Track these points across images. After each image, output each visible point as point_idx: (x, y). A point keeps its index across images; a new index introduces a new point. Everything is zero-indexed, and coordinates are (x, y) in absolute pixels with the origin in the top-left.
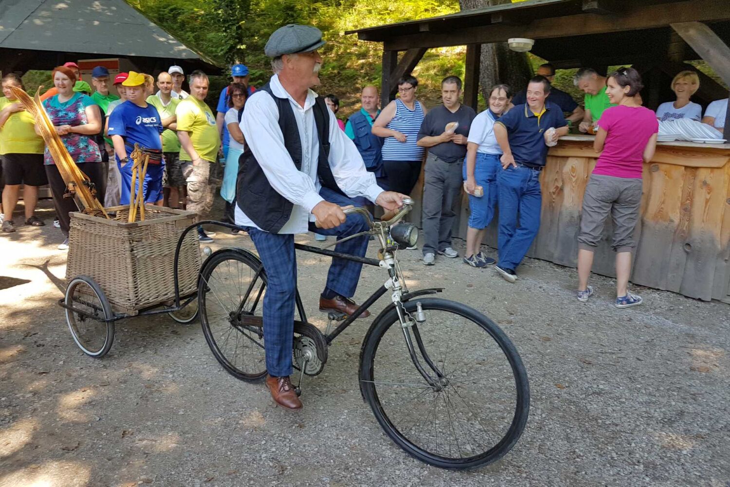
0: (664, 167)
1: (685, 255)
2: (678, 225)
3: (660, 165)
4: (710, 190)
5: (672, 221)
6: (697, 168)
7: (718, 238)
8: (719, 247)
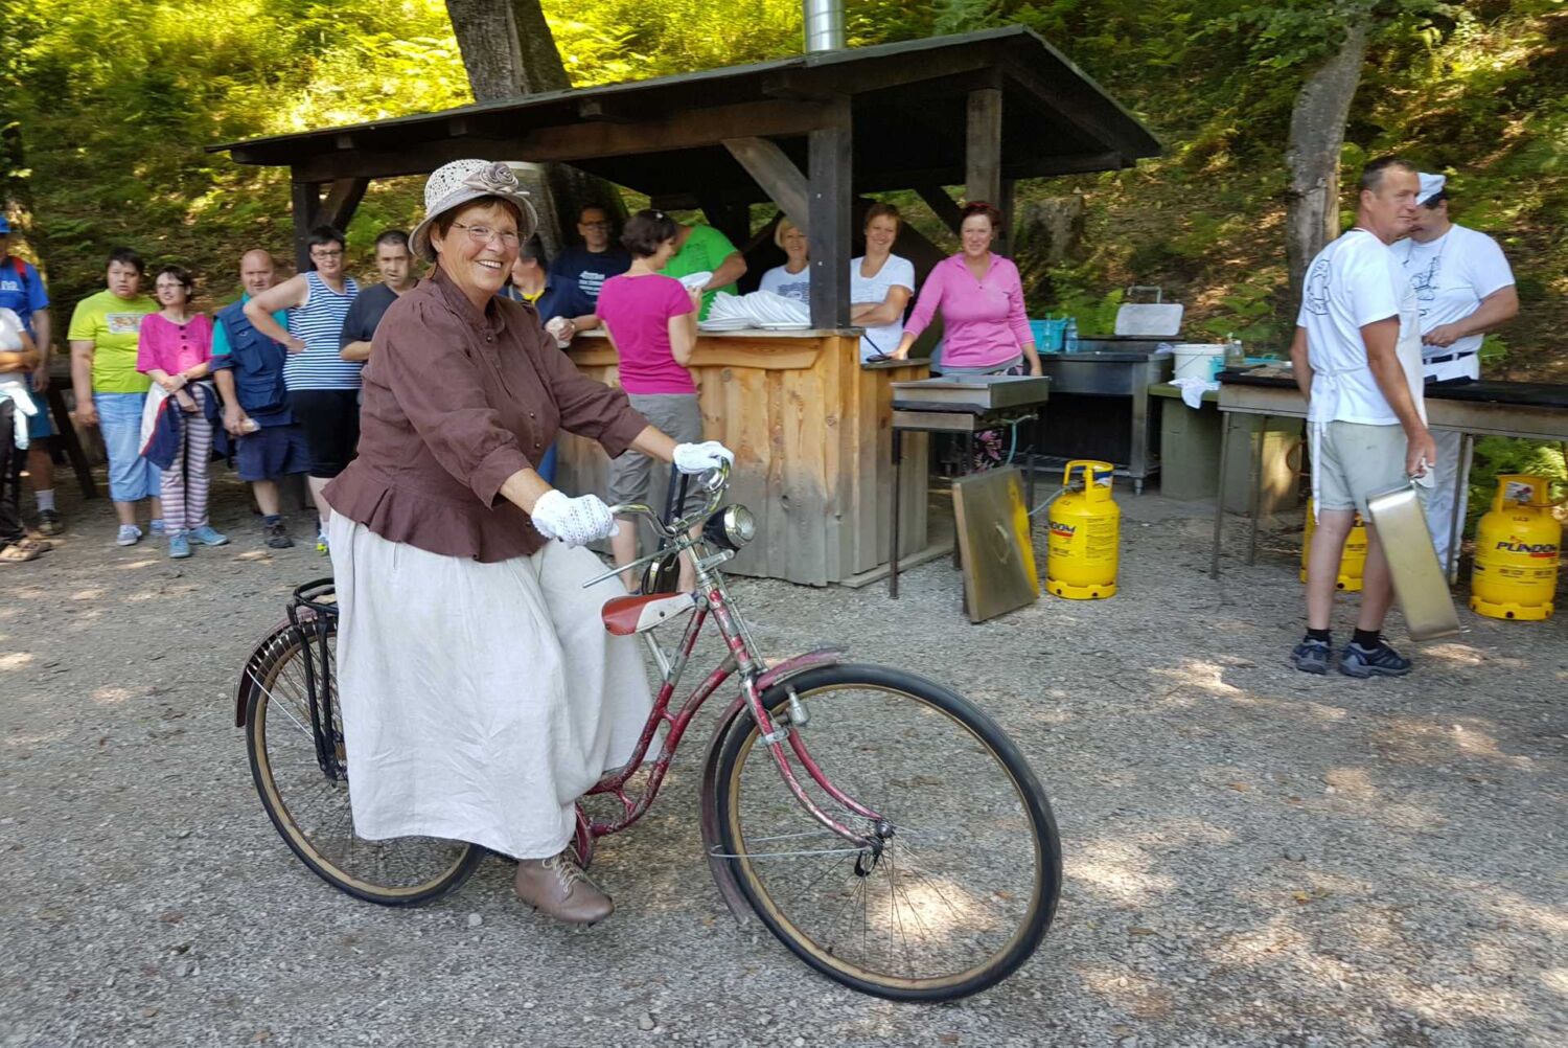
0: (738, 372)
1: (783, 515)
2: (770, 468)
3: (733, 370)
4: (802, 406)
5: (760, 461)
6: (781, 371)
7: (821, 482)
8: (825, 495)
